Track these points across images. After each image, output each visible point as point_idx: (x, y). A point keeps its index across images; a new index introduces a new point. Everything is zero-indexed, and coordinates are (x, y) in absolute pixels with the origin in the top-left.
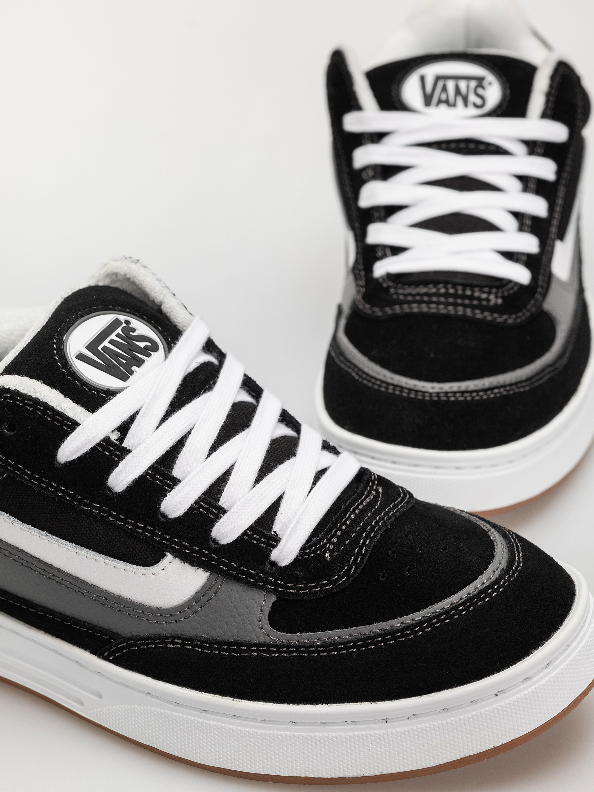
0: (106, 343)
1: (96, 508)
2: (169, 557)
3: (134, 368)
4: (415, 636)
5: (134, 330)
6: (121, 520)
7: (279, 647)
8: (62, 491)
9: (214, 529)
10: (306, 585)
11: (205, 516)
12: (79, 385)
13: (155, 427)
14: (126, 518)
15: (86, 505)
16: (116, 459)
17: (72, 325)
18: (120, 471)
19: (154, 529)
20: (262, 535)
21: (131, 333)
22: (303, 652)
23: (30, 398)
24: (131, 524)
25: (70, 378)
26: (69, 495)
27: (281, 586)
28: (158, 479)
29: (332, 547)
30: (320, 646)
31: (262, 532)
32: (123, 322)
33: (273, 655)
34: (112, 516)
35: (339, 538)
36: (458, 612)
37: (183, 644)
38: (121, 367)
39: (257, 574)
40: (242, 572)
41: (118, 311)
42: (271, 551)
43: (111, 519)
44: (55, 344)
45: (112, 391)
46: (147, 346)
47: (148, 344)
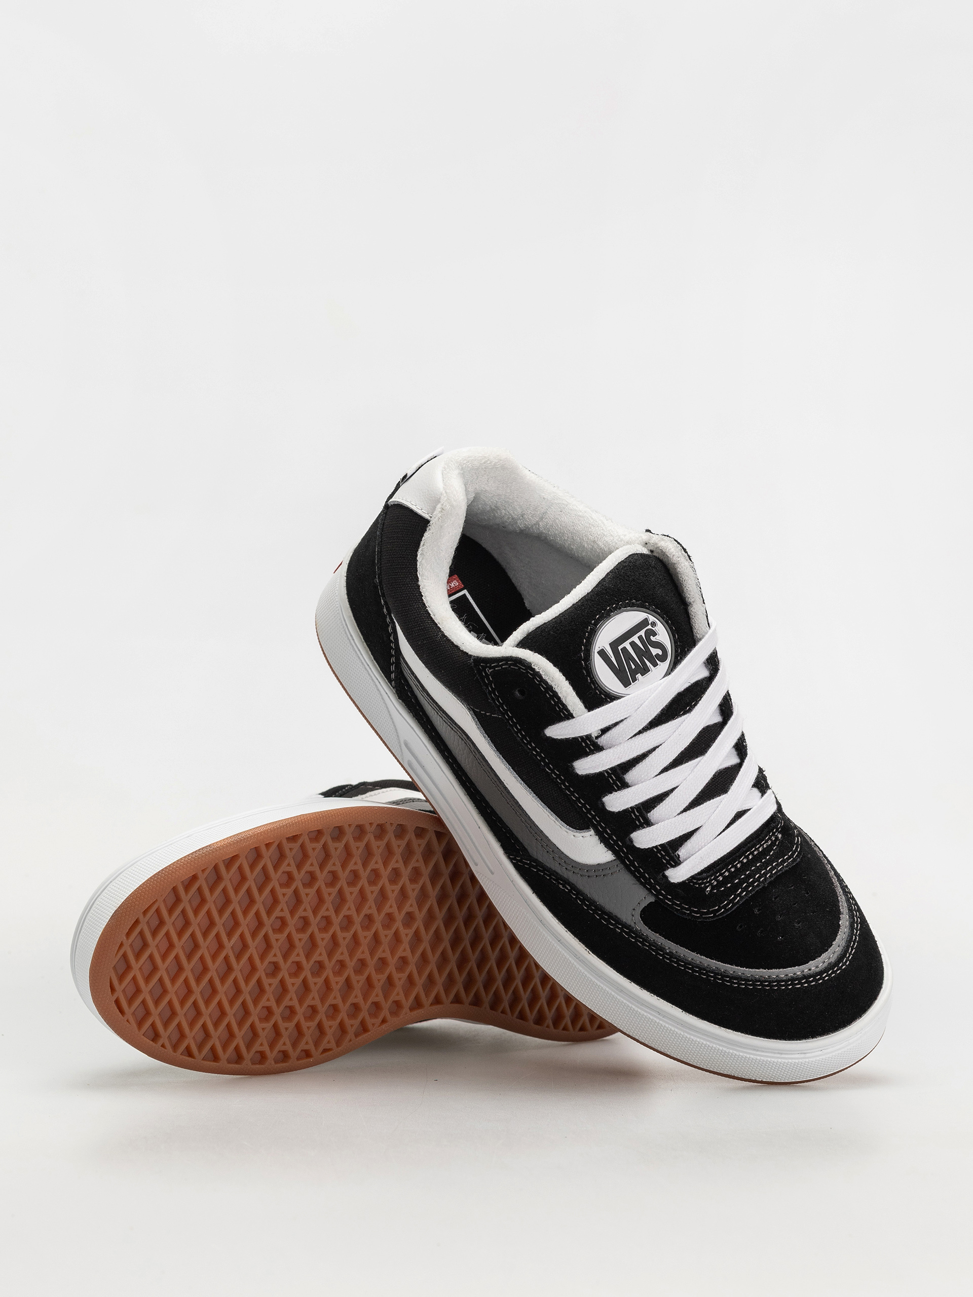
0: (627, 645)
1: (555, 774)
2: (592, 832)
3: (639, 676)
4: (738, 986)
5: (655, 634)
6: (570, 791)
7: (638, 935)
8: (536, 751)
9: (634, 833)
10: (681, 904)
11: (633, 821)
12: (589, 681)
13: (630, 737)
14: (574, 792)
15: (550, 769)
16: (589, 751)
17: (608, 616)
19: (591, 809)
20: (668, 854)
21: (651, 637)
22: (653, 950)
23: (546, 683)
24: (576, 797)
26: (541, 756)
27: (662, 895)
28: (612, 778)
29: (715, 883)
30: (667, 954)
31: (669, 852)
32: (650, 623)
33: (630, 939)
34: (565, 785)
35: (725, 877)
36: (779, 986)
37: (570, 891)
38: (628, 673)
39: (650, 878)
40: (639, 872)
41: (651, 611)
42: (668, 868)
43: (563, 787)
44: (588, 632)
45: (612, 695)
46: (658, 654)
47: (660, 652)
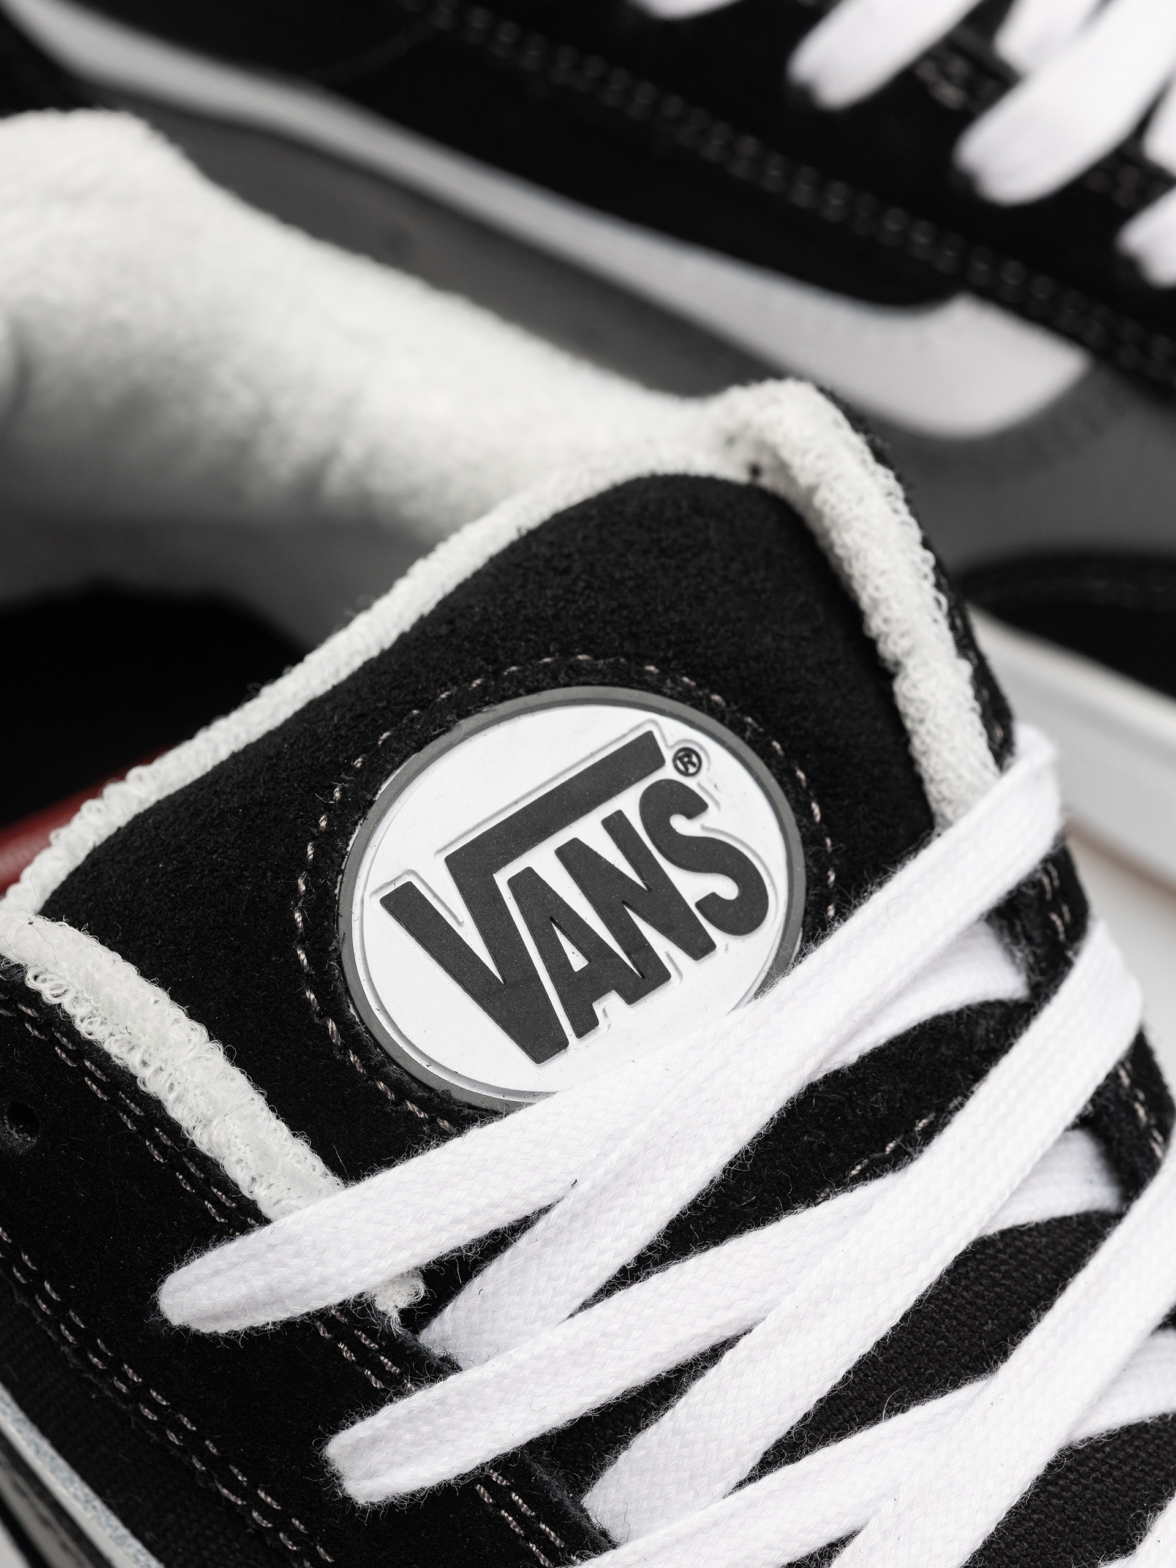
0: (542, 858)
1: (264, 1509)
3: (610, 1003)
5: (694, 806)
8: (155, 1407)
12: (337, 1040)
13: (579, 1302)
16: (378, 1385)
17: (443, 733)
18: (374, 1441)
21: (678, 819)
25: (312, 996)
26: (179, 1429)
28: (513, 1509)
32: (668, 755)
41: (671, 697)
44: (328, 808)
45: (465, 1099)
46: (713, 898)
47: (727, 888)
